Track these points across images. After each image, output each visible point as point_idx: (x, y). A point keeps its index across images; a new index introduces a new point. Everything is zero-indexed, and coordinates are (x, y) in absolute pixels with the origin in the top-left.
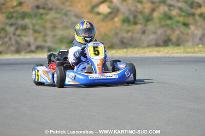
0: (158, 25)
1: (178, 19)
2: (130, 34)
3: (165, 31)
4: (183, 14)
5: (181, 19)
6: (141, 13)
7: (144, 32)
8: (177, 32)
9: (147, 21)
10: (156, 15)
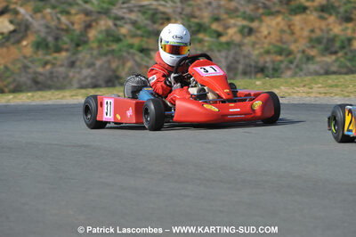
0: (95, 52)
1: (130, 41)
2: (48, 67)
3: (109, 62)
4: (139, 32)
5: (136, 41)
6: (67, 30)
7: (72, 64)
8: (129, 64)
9: (78, 45)
10: (92, 34)
